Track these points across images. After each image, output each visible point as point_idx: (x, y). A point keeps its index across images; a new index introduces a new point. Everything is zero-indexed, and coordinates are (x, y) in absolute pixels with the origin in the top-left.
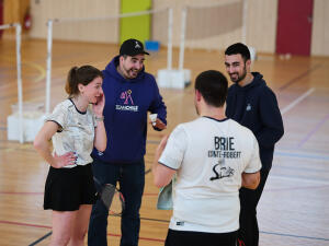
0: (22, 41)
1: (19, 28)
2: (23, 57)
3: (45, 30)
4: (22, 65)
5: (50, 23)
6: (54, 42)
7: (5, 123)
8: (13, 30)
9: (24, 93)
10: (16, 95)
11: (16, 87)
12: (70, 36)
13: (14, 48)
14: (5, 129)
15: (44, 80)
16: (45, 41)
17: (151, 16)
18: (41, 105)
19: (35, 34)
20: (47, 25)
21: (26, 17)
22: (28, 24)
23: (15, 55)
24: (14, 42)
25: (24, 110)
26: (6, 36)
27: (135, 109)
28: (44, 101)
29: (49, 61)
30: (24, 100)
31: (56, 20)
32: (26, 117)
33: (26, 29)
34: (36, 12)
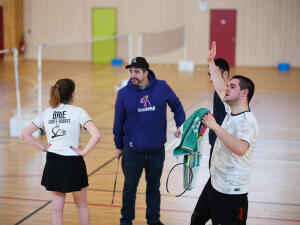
0: (19, 61)
1: (16, 52)
2: (19, 74)
3: (37, 54)
4: (19, 80)
5: (40, 48)
6: (43, 62)
7: (8, 123)
8: (12, 54)
9: (22, 102)
10: (16, 103)
11: (15, 96)
12: (55, 56)
13: (12, 67)
14: (8, 129)
15: (37, 91)
16: (36, 61)
17: (116, 40)
18: (35, 109)
19: (29, 56)
20: (37, 49)
21: (21, 44)
22: (23, 49)
23: (13, 72)
24: (13, 63)
25: (22, 113)
26: (6, 59)
27: (153, 108)
28: (37, 106)
29: (40, 77)
30: (22, 105)
31: (44, 45)
32: (24, 119)
33: (21, 53)
34: (28, 39)
